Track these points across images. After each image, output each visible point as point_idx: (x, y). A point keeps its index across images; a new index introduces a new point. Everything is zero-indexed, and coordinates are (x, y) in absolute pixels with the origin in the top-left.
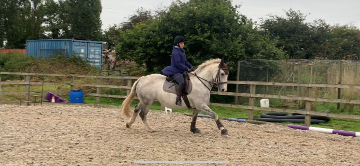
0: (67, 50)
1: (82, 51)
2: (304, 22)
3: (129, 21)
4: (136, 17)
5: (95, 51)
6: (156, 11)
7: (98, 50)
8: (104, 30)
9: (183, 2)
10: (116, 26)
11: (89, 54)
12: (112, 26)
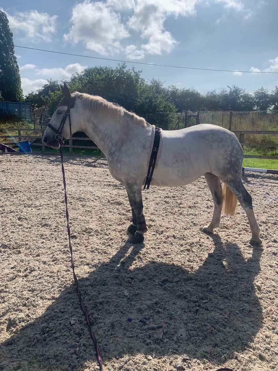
0: (4, 109)
1: (16, 110)
2: (163, 87)
3: (43, 89)
4: (48, 85)
5: (25, 110)
6: (61, 81)
7: (28, 109)
8: (25, 95)
9: (80, 74)
10: (33, 93)
11: (22, 112)
12: (30, 92)
